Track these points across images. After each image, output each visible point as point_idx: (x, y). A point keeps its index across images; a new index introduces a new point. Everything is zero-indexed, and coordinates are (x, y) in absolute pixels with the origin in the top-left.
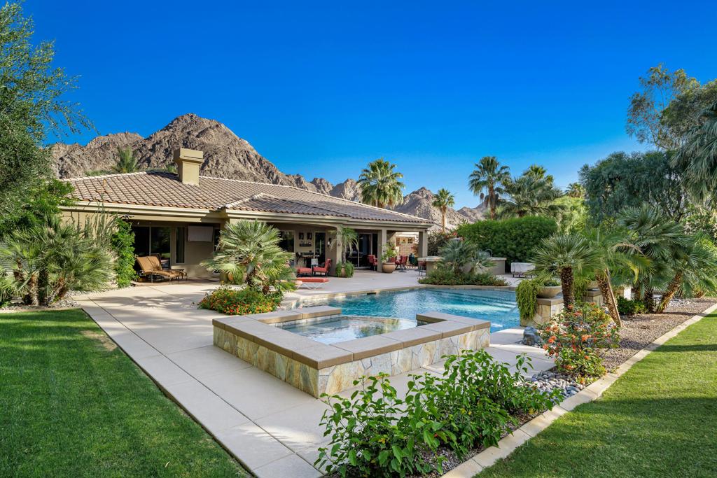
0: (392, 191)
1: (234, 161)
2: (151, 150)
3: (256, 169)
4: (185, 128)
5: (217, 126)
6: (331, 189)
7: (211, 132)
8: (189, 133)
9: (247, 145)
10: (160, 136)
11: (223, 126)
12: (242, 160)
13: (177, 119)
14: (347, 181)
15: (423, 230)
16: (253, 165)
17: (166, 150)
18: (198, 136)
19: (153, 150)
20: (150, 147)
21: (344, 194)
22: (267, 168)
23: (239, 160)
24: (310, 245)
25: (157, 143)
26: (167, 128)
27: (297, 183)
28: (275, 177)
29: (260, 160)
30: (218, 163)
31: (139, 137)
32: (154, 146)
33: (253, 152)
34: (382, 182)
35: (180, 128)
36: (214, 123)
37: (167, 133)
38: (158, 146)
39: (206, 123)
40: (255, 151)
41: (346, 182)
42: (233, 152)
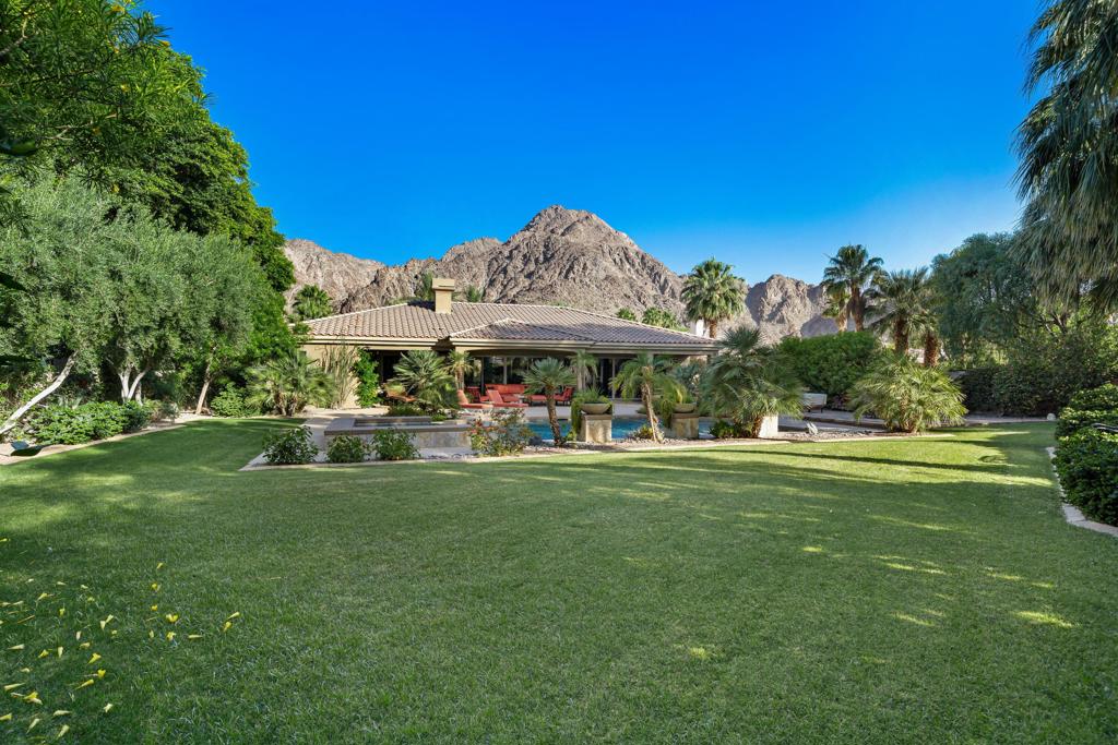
1: (607, 263)
2: (507, 258)
3: (637, 271)
4: (548, 225)
5: (587, 218)
6: (747, 291)
7: (580, 226)
8: (552, 232)
9: (625, 239)
10: (519, 238)
11: (594, 217)
12: (617, 260)
13: (539, 214)
14: (772, 278)
16: (633, 266)
17: (525, 256)
18: (563, 234)
19: (510, 257)
20: (506, 253)
21: (766, 297)
22: (652, 270)
23: (615, 260)
25: (516, 249)
26: (528, 228)
28: (662, 280)
29: (643, 258)
30: (585, 268)
31: (497, 242)
32: (511, 252)
33: (633, 249)
35: (542, 225)
36: (583, 214)
37: (528, 234)
38: (515, 252)
39: (573, 215)
40: (636, 246)
41: (769, 280)
42: (606, 250)
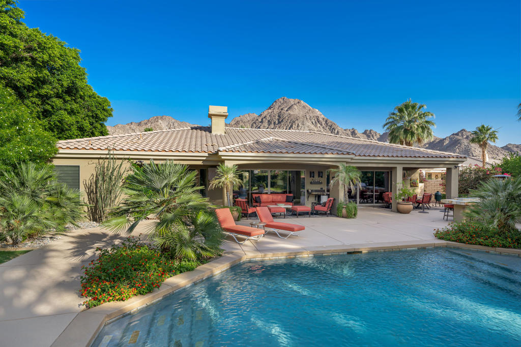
0: (420, 130)
1: (309, 124)
2: (260, 122)
3: (323, 127)
4: (280, 106)
5: (299, 102)
7: (295, 107)
8: (282, 109)
9: (318, 112)
10: (266, 113)
11: (302, 102)
12: (314, 122)
13: (276, 102)
15: (452, 167)
16: (321, 125)
17: (269, 121)
18: (287, 111)
19: (262, 122)
20: (260, 120)
22: (331, 126)
23: (312, 123)
24: (321, 183)
25: (264, 118)
26: (270, 108)
27: (352, 135)
28: (336, 132)
29: (326, 121)
30: (298, 126)
31: (256, 115)
32: (262, 119)
33: (321, 117)
34: (410, 122)
35: (277, 107)
36: (297, 101)
37: (270, 111)
38: (264, 119)
39: (292, 101)
40: (323, 116)
42: (308, 118)
